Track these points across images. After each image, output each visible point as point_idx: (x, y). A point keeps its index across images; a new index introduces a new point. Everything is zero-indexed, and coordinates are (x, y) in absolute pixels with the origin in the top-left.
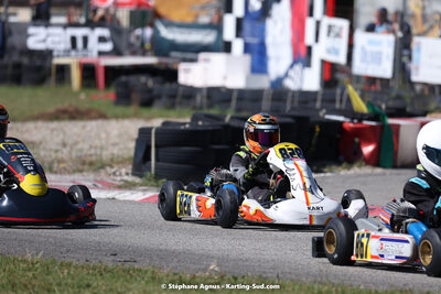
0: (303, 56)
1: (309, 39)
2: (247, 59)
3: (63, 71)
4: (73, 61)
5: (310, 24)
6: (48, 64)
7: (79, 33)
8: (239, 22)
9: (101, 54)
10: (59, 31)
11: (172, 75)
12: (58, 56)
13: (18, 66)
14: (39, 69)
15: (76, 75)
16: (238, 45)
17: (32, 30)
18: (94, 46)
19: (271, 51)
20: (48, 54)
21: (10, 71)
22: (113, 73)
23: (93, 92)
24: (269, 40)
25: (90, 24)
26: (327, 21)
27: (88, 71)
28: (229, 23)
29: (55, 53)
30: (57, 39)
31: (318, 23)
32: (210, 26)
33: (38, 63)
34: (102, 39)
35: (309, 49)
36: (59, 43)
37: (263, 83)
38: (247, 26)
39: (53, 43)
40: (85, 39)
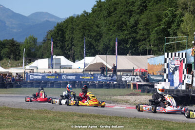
0: (182, 82)
1: (183, 79)
2: (169, 83)
3: (129, 85)
4: (131, 83)
5: (183, 75)
6: (126, 84)
7: (133, 77)
8: (167, 75)
9: (137, 81)
10: (128, 77)
11: (153, 86)
13: (120, 84)
14: (124, 85)
15: (132, 86)
16: (167, 80)
17: (123, 77)
18: (136, 80)
19: (175, 81)
20: (126, 81)
22: (140, 86)
23: (136, 90)
24: (174, 79)
25: (135, 76)
26: (187, 75)
27: (135, 85)
28: (165, 75)
29: (128, 81)
31: (185, 75)
32: (161, 75)
34: (137, 79)
35: (183, 81)
36: (129, 79)
37: (173, 88)
38: (169, 76)
39: (127, 79)
40: (134, 79)
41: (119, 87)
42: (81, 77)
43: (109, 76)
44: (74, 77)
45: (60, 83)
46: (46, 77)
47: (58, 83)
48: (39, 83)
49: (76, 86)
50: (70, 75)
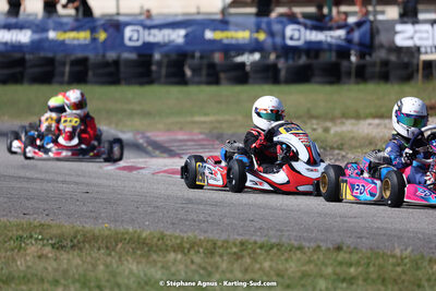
3: (431, 67)
6: (415, 61)
10: (427, 27)
12: (426, 53)
13: (385, 63)
14: (406, 66)
17: (399, 27)
20: (418, 49)
21: (377, 69)
29: (423, 50)
30: (425, 35)
33: (406, 60)
36: (427, 39)
39: (420, 39)
41: (384, 77)
42: (209, 35)
43: (339, 27)
44: (178, 36)
45: (116, 63)
46: (52, 35)
47: (106, 64)
48: (21, 62)
49: (188, 73)
50: (161, 27)
